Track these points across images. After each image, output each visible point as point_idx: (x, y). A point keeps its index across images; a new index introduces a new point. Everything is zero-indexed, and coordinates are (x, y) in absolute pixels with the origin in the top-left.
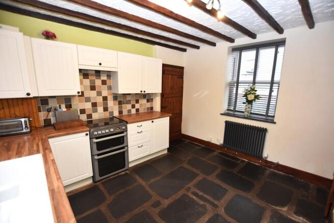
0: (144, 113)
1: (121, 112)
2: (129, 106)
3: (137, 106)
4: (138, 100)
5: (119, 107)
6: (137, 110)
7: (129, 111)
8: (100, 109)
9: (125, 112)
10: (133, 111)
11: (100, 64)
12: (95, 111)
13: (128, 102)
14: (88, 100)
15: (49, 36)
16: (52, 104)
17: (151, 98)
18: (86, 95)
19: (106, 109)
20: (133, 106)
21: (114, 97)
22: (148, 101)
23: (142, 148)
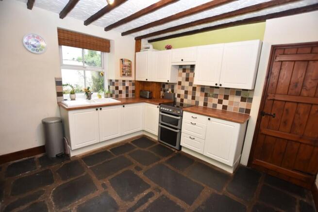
0: (234, 113)
1: (205, 104)
2: (215, 101)
3: (225, 102)
4: (228, 96)
5: (205, 98)
6: (225, 107)
7: (215, 105)
8: (190, 97)
9: (210, 106)
10: (220, 107)
11: (182, 60)
12: (186, 97)
13: (216, 96)
14: (183, 88)
15: (169, 48)
16: (166, 87)
17: (250, 97)
18: (182, 84)
19: (193, 98)
20: (220, 102)
21: (201, 88)
22: (243, 100)
23: (193, 140)
